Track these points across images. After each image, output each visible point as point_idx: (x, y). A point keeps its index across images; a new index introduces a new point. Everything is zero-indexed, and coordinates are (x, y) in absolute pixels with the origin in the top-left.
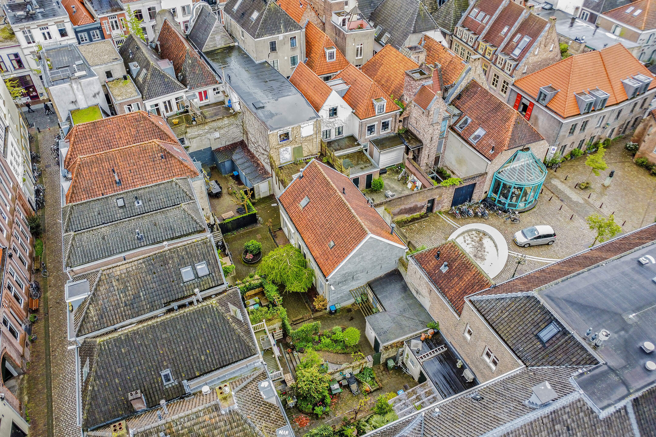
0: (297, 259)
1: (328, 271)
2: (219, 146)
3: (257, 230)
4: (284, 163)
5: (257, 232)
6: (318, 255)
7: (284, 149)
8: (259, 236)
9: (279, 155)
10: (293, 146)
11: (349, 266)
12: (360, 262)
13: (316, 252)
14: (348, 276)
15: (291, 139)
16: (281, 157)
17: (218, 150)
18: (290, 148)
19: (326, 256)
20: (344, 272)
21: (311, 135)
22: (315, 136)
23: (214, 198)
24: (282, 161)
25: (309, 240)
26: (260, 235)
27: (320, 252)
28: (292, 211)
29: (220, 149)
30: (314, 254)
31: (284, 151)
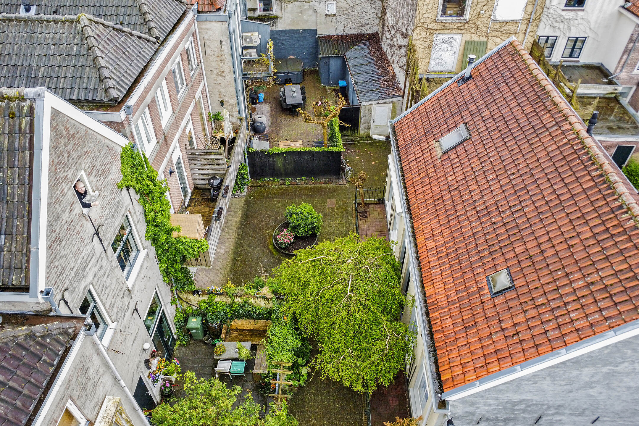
0: (378, 287)
1: (458, 371)
2: (332, 32)
3: (334, 190)
4: (436, 73)
5: (331, 193)
6: (442, 300)
7: (446, 37)
8: (331, 203)
9: (430, 47)
10: (468, 37)
11: (546, 384)
12: (589, 385)
13: (439, 286)
14: (524, 411)
15: (467, 16)
16: (434, 55)
17: (328, 39)
18: (458, 40)
19: (467, 315)
20: (516, 398)
21: (516, 22)
22: (524, 27)
23: (286, 115)
24: (434, 67)
25: (431, 244)
26: (334, 201)
27: (452, 293)
28: (412, 157)
29: (330, 37)
30: (429, 291)
31: (444, 42)
